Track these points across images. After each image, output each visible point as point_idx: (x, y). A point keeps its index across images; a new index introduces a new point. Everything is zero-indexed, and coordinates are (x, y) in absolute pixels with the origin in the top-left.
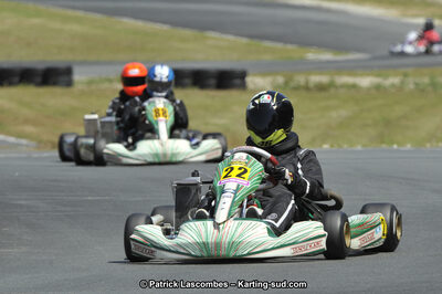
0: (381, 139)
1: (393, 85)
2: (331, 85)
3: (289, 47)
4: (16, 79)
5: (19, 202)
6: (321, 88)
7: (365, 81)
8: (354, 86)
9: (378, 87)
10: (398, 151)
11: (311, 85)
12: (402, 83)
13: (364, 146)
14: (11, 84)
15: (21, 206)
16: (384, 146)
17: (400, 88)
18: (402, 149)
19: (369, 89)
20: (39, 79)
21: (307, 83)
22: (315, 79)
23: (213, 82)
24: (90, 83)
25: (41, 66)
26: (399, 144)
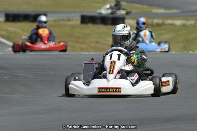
0: (184, 48)
1: (191, 25)
2: (163, 24)
3: (145, 7)
4: (21, 19)
5: (20, 74)
6: (158, 25)
7: (178, 22)
8: (173, 25)
9: (184, 25)
10: (191, 54)
11: (154, 24)
12: (195, 23)
13: (176, 51)
14: (19, 21)
15: (21, 76)
16: (185, 52)
17: (194, 26)
18: (194, 53)
19: (180, 26)
20: (32, 19)
21: (152, 22)
22: (156, 21)
23: (110, 22)
24: (55, 21)
25: (33, 13)
26: (193, 51)
